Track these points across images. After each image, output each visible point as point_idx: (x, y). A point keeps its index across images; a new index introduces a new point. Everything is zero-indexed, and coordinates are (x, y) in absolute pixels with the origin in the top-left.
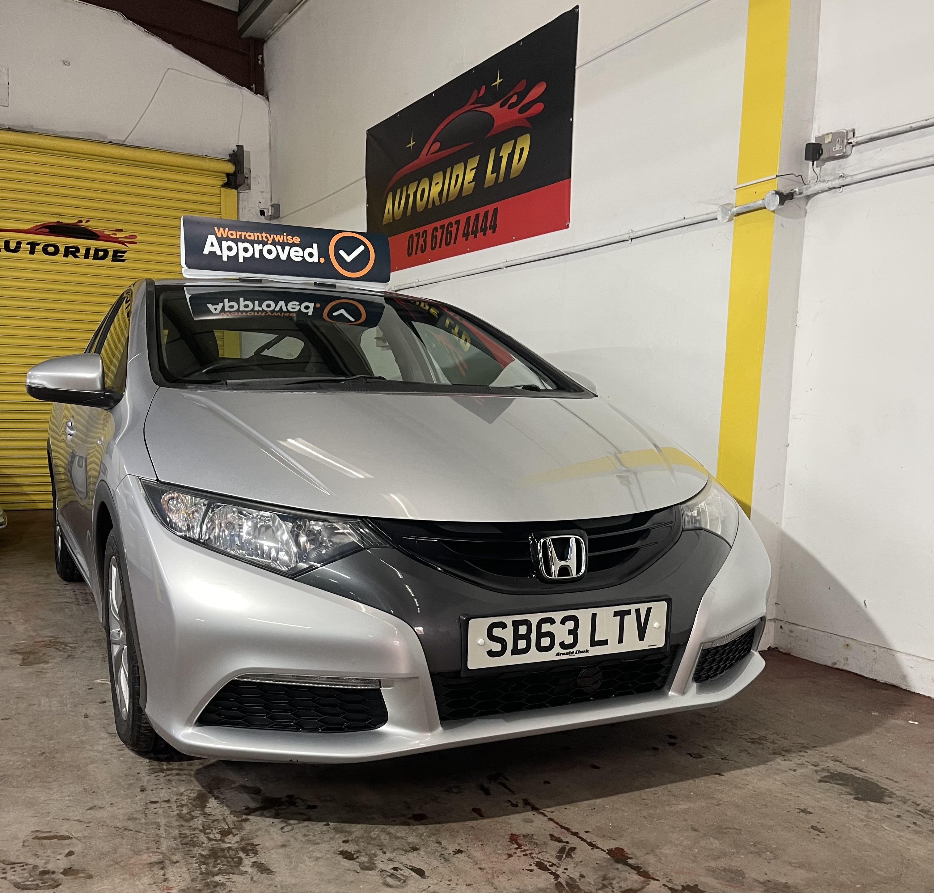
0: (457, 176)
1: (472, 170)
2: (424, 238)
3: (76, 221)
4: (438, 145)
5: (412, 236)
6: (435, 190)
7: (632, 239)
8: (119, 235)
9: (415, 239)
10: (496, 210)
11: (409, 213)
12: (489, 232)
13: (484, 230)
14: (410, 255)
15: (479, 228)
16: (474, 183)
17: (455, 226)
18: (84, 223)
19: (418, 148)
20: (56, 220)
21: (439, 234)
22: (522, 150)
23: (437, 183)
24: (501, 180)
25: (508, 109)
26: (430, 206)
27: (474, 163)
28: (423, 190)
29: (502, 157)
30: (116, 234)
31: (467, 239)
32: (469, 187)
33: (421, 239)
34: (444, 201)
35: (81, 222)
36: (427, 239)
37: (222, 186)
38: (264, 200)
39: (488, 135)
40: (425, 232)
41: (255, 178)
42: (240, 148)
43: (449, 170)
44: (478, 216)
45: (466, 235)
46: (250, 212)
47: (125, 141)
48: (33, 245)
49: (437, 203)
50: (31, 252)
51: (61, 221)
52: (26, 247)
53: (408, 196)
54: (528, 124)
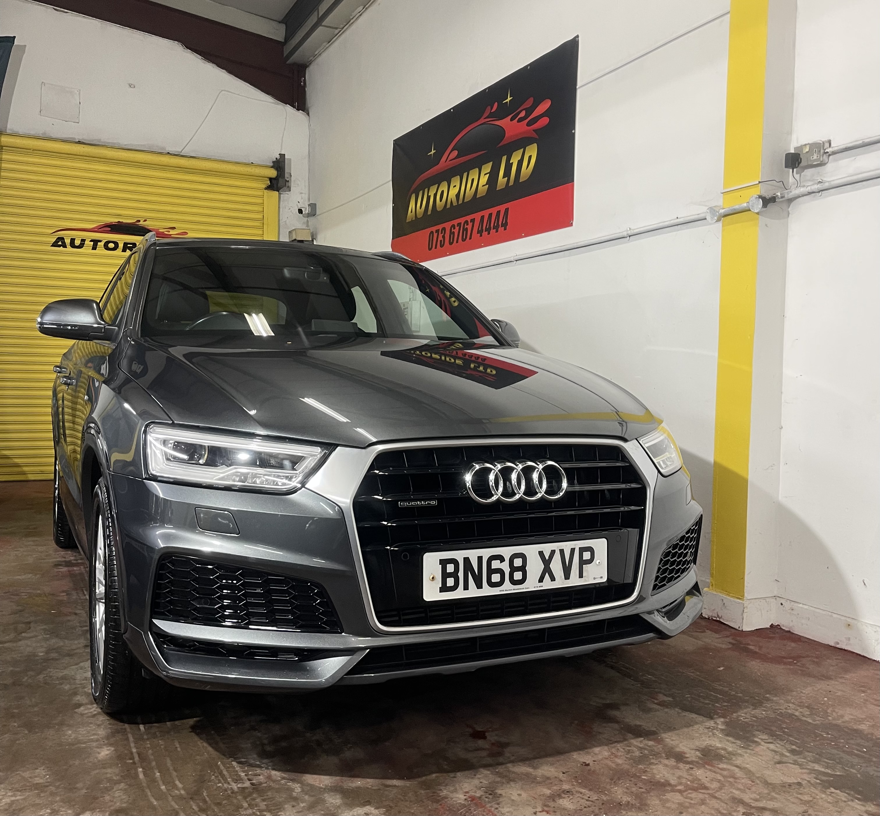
0: (473, 179)
1: (485, 174)
2: (442, 235)
3: (134, 221)
4: (455, 153)
5: (432, 232)
6: (453, 192)
7: (630, 236)
8: (172, 232)
9: (435, 235)
10: (507, 210)
11: (429, 213)
12: (501, 229)
13: (496, 228)
14: (430, 249)
15: (492, 226)
16: (487, 186)
17: (470, 224)
18: (141, 223)
19: (438, 156)
20: (117, 220)
21: (456, 231)
22: (530, 157)
23: (455, 186)
24: (511, 183)
25: (518, 122)
27: (487, 168)
28: (443, 192)
29: (512, 164)
30: (169, 232)
31: (481, 236)
34: (460, 202)
35: (139, 221)
36: (445, 236)
37: (266, 189)
38: (302, 200)
39: (500, 145)
40: (444, 229)
41: (294, 181)
42: (282, 156)
43: (465, 175)
44: (490, 215)
45: (480, 232)
46: (290, 210)
47: (181, 152)
48: (95, 242)
49: (455, 204)
50: (94, 248)
51: (121, 221)
52: (89, 244)
53: (429, 198)
54: (535, 135)
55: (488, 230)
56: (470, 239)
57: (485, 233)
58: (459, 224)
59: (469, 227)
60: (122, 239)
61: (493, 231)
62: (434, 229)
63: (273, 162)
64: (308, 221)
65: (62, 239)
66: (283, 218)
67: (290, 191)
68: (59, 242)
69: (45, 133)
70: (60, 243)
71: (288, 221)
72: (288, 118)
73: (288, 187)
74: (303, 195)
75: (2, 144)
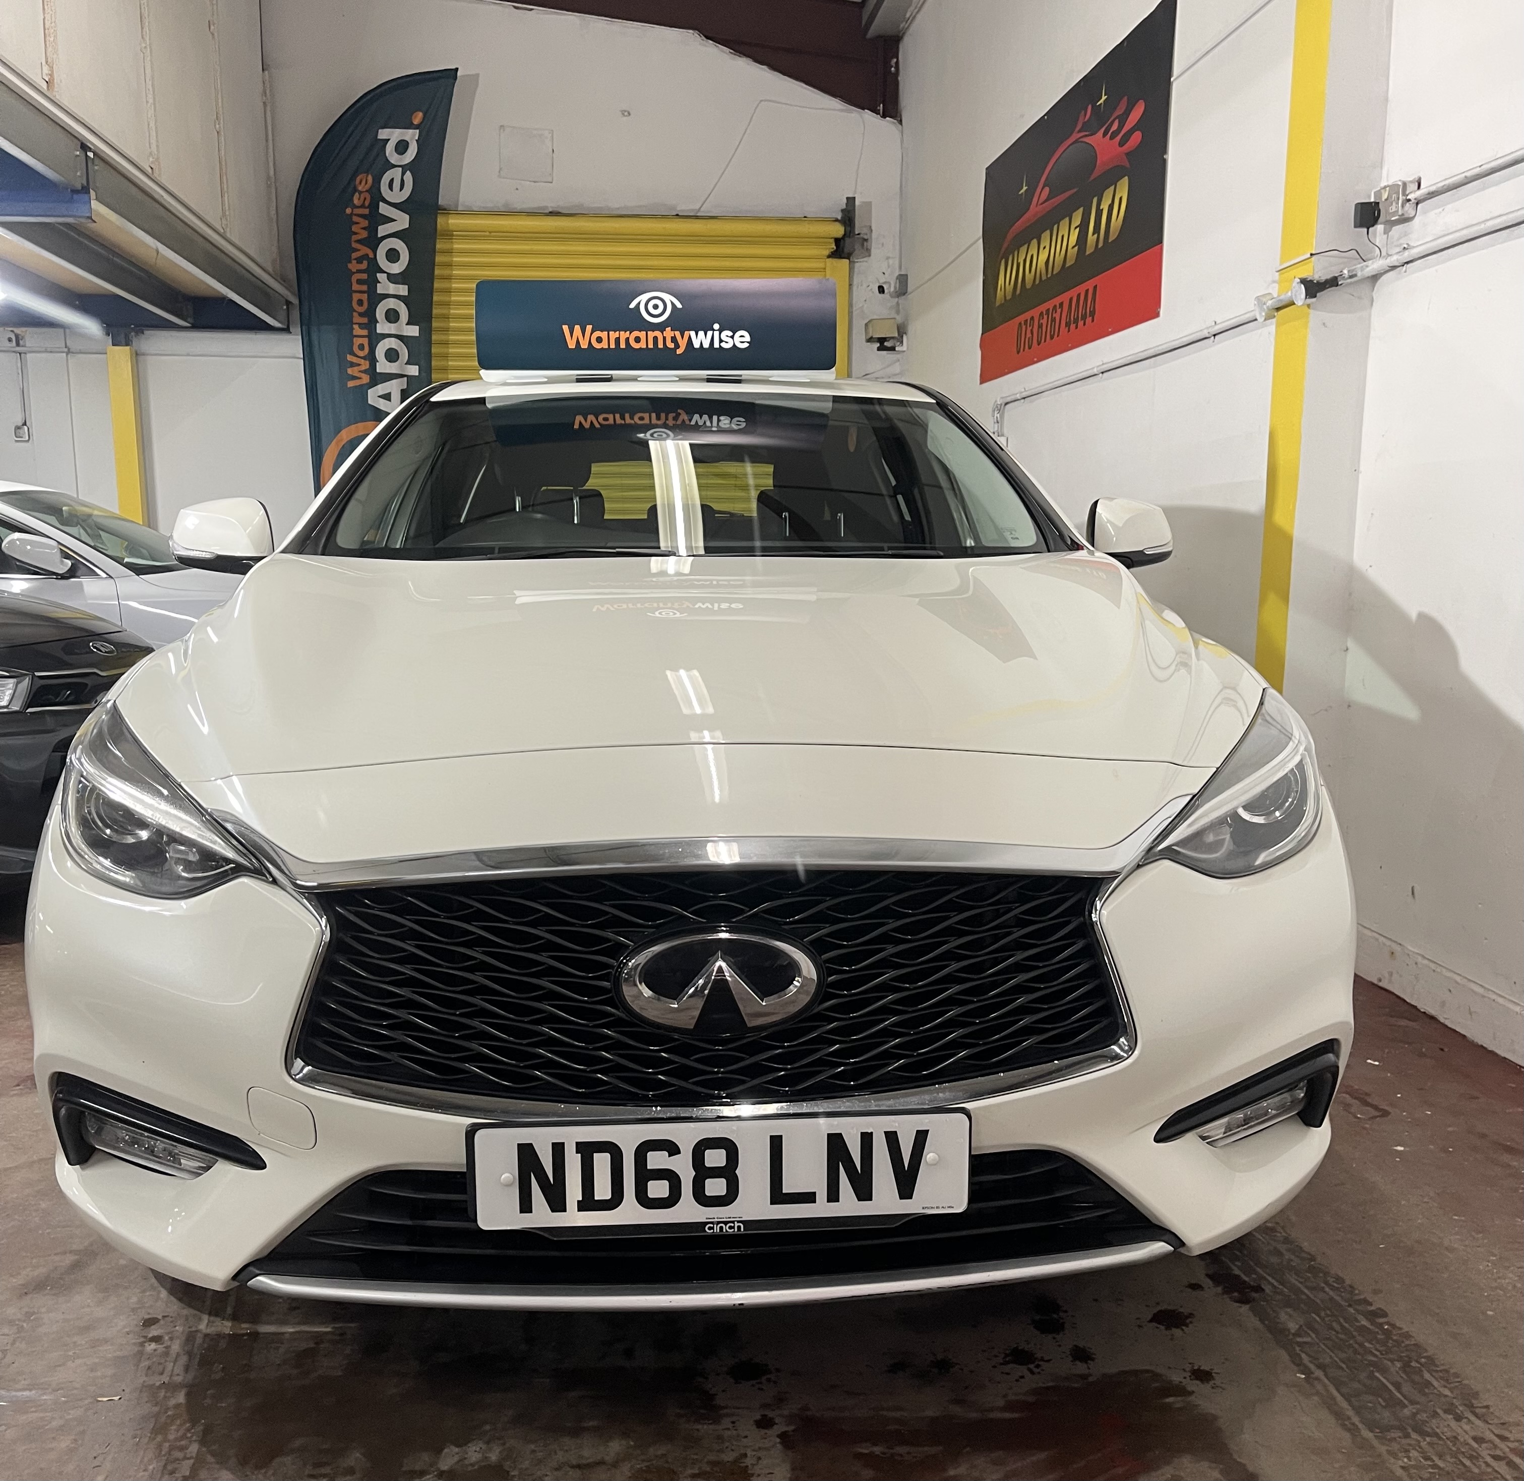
0: (1063, 237)
1: (1076, 228)
2: (1031, 328)
4: (1047, 189)
5: (1020, 324)
6: (1043, 256)
7: (1214, 335)
9: (1024, 327)
10: (1095, 287)
11: (1018, 292)
12: (1089, 319)
13: (1084, 318)
14: (1018, 352)
15: (1080, 315)
16: (1077, 248)
17: (1059, 310)
19: (1030, 193)
21: (1044, 321)
22: (1121, 199)
23: (1044, 248)
24: (1100, 244)
25: (1111, 138)
27: (1077, 219)
28: (1032, 257)
29: (1103, 210)
31: (1069, 331)
32: (1073, 252)
33: (1029, 329)
34: (1049, 276)
36: (1034, 330)
37: (829, 257)
38: (889, 270)
39: (1092, 178)
40: (1032, 318)
41: (877, 239)
42: (851, 201)
43: (1055, 227)
44: (1079, 295)
45: (1068, 325)
46: (869, 288)
47: (699, 210)
53: (1018, 265)
54: (1127, 164)
55: (1076, 321)
56: (1058, 335)
57: (1073, 327)
58: (1047, 311)
59: (1057, 316)
61: (1081, 323)
62: (1021, 318)
63: (842, 211)
64: (898, 302)
66: (858, 302)
67: (870, 256)
69: (506, 206)
71: (865, 308)
72: (866, 135)
73: (867, 249)
74: (891, 261)
75: (451, 228)
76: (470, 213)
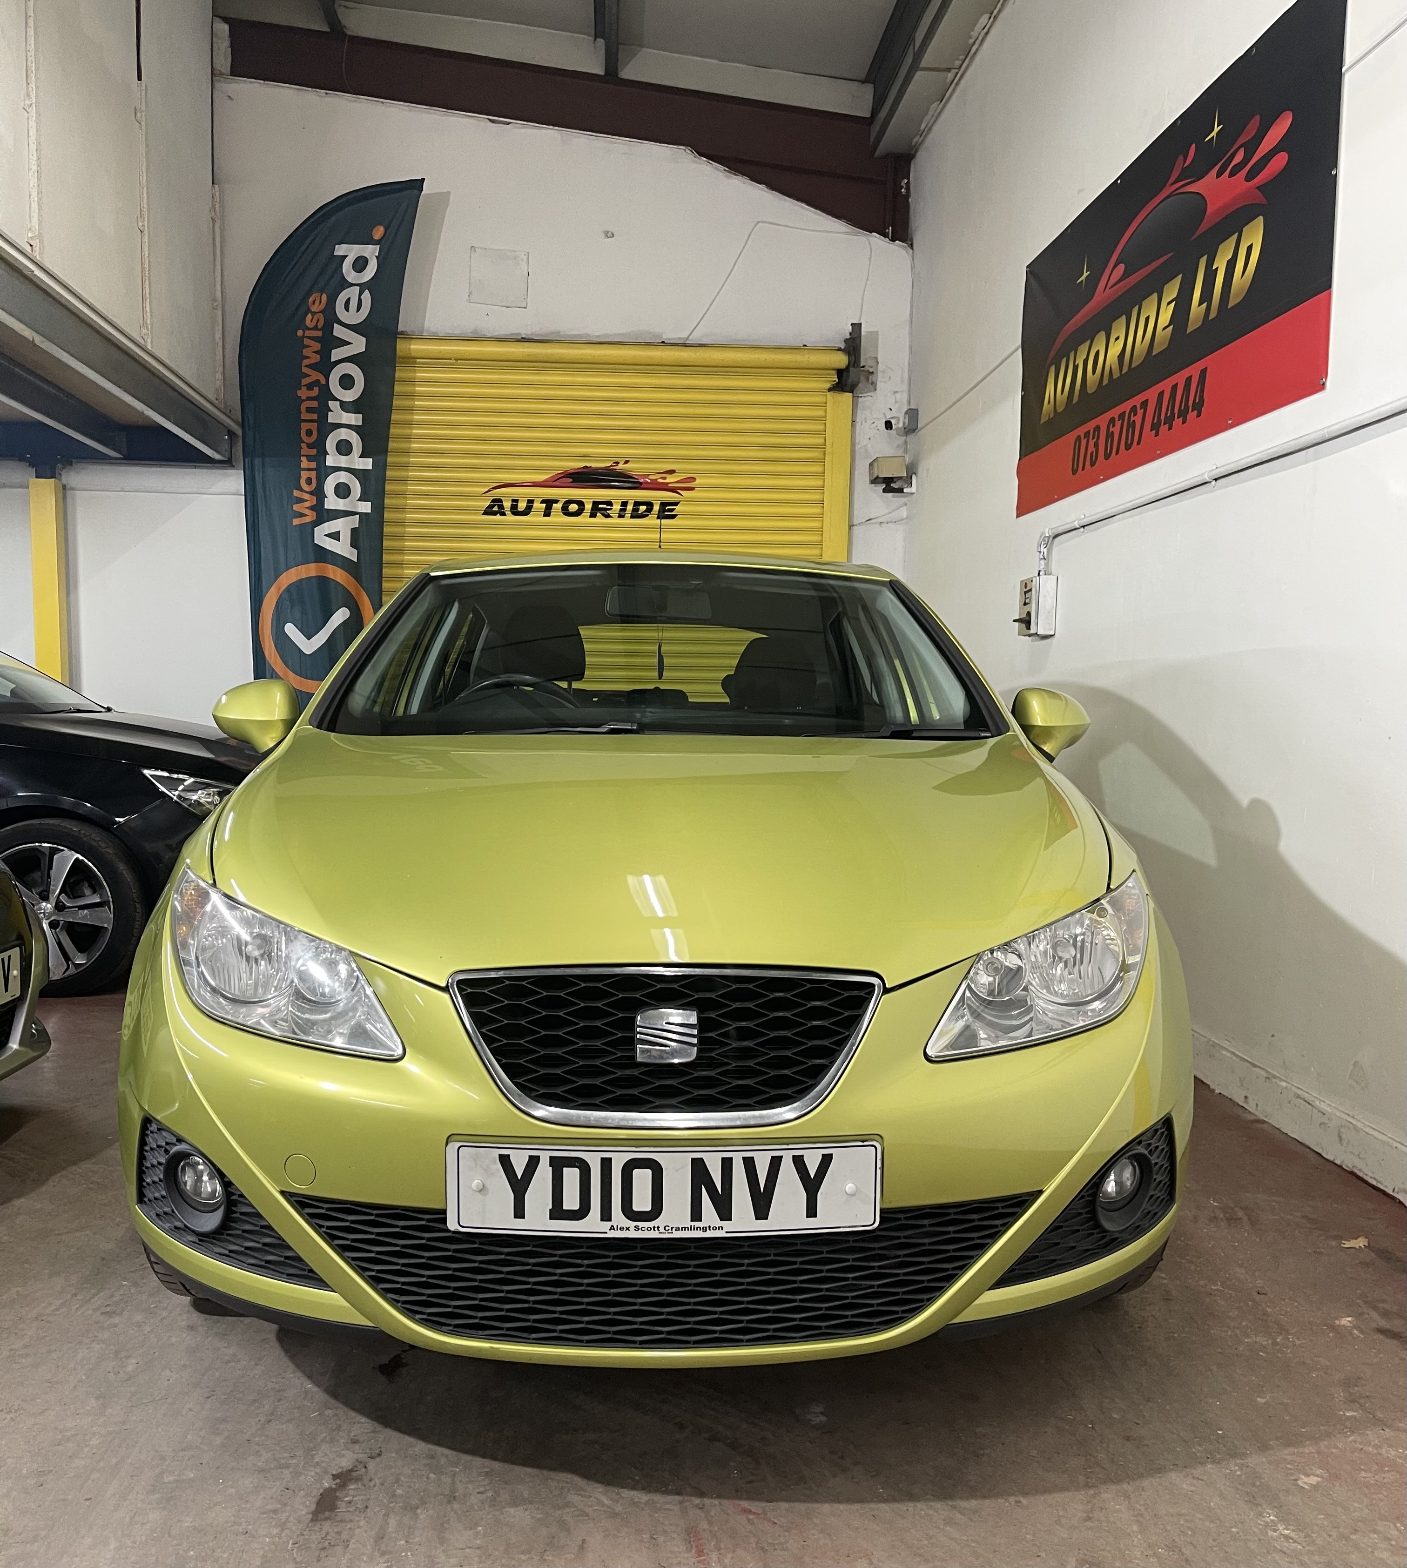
2: (1095, 440)
3: (610, 464)
5: (1078, 438)
8: (670, 479)
9: (1084, 442)
10: (1204, 372)
12: (1192, 415)
13: (1183, 414)
14: (1074, 472)
15: (1176, 411)
17: (1140, 412)
18: (621, 466)
19: (1093, 281)
20: (582, 465)
21: (1116, 430)
24: (1213, 315)
26: (1105, 382)
28: (1097, 354)
29: (1217, 269)
30: (665, 478)
31: (1157, 435)
33: (1092, 443)
35: (618, 463)
36: (1100, 441)
37: (830, 390)
38: (897, 405)
40: (1098, 428)
41: (884, 372)
42: (857, 327)
44: (1175, 388)
45: (1155, 427)
46: (874, 425)
47: (687, 339)
48: (549, 503)
49: (1116, 375)
50: (547, 514)
51: (589, 465)
52: (539, 506)
53: (1076, 368)
54: (1261, 199)
55: (1169, 421)
56: (1138, 444)
57: (1164, 428)
58: (1122, 416)
59: (1138, 419)
60: (589, 495)
61: (1178, 422)
62: (1081, 431)
63: (846, 341)
64: (906, 442)
65: (498, 501)
66: (862, 440)
67: (876, 390)
68: (494, 506)
69: (475, 331)
70: (496, 509)
71: (869, 445)
72: (873, 258)
73: (872, 383)
74: (898, 396)
75: (414, 354)
76: (435, 338)
